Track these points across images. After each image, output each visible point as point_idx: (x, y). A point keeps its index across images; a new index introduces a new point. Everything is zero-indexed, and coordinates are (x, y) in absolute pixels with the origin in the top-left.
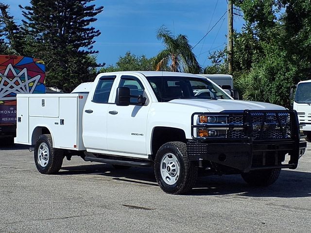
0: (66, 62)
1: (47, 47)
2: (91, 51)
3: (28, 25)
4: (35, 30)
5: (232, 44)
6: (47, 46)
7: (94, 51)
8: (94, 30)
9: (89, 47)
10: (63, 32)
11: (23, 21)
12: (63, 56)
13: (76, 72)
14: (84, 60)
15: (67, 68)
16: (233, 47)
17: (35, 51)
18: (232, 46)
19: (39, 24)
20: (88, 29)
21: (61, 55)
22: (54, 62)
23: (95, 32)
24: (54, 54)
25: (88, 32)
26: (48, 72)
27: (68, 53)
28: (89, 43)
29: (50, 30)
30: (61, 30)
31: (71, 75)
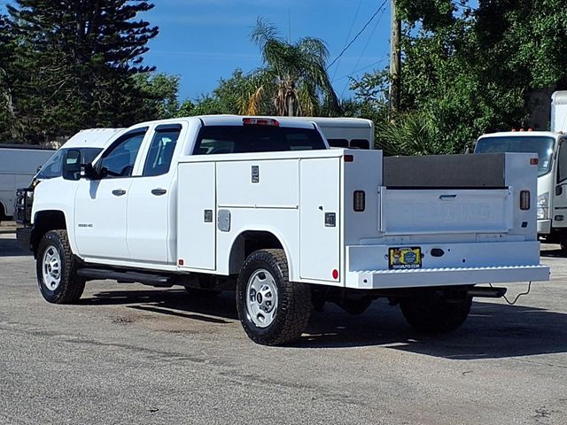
0: (91, 87)
1: (54, 59)
2: (142, 67)
3: (18, 14)
4: (31, 24)
5: (399, 59)
6: (54, 56)
7: (147, 68)
8: (147, 27)
9: (136, 59)
10: (86, 29)
11: (8, 6)
12: (86, 77)
13: (109, 108)
14: (126, 85)
15: (92, 99)
16: (400, 65)
17: (31, 66)
18: (399, 62)
19: (40, 13)
20: (135, 25)
21: (82, 74)
22: (69, 87)
23: (149, 31)
24: (69, 71)
25: (135, 30)
26: (56, 107)
27: (95, 70)
28: (136, 53)
29: (62, 26)
30: (83, 26)
31: (100, 113)
